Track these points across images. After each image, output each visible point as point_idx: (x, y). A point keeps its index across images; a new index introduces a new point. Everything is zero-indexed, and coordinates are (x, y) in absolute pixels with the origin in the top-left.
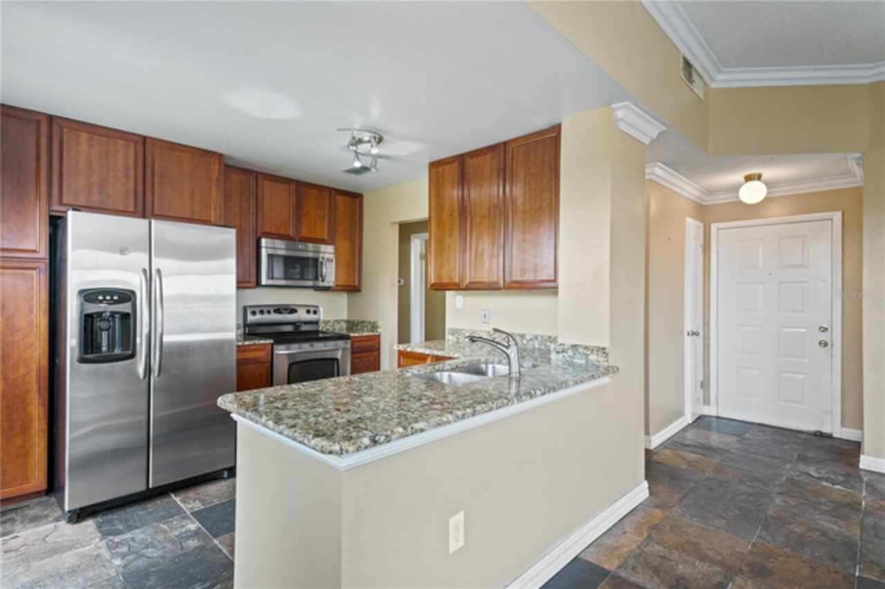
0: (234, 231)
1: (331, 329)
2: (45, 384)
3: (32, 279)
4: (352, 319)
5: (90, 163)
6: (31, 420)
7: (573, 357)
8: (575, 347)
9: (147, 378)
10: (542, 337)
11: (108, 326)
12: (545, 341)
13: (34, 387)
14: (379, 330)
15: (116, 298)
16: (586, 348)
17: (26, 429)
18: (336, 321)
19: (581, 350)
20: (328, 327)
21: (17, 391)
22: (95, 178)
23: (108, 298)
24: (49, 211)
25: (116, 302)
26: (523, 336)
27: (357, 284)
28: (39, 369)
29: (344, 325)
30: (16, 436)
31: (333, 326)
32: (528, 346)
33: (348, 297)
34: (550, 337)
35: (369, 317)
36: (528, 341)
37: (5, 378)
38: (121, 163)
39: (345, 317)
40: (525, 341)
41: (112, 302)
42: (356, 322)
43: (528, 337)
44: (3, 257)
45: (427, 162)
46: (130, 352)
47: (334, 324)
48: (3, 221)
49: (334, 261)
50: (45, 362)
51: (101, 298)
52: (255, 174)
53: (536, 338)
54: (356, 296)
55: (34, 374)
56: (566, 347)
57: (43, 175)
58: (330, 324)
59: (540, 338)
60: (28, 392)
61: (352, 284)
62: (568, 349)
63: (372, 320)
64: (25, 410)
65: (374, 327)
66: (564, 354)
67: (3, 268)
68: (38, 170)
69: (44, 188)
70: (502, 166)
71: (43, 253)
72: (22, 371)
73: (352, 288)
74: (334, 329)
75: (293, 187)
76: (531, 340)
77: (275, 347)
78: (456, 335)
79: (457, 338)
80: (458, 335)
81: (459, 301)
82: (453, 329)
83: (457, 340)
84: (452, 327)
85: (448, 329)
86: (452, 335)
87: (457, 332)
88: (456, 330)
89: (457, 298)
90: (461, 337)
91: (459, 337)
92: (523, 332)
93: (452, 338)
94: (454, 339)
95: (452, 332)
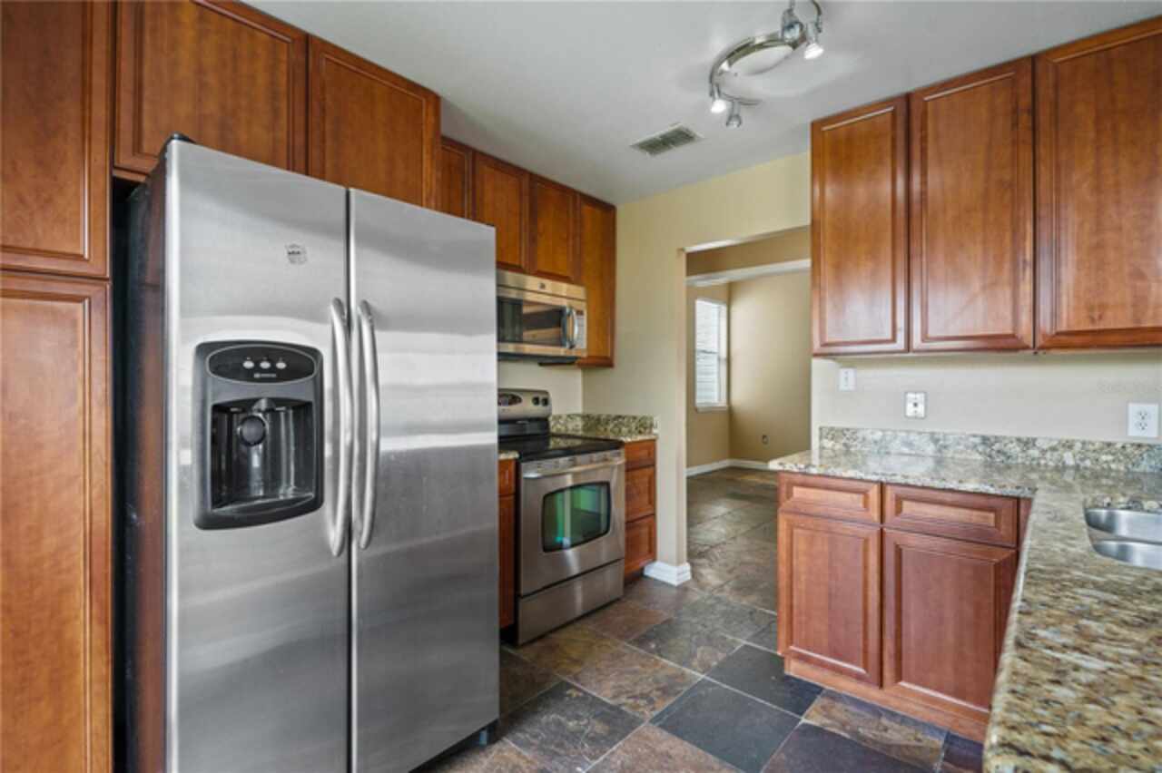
0: (492, 230)
1: (563, 429)
2: (105, 568)
3: (74, 323)
4: (594, 412)
5: (200, 71)
6: (74, 656)
9: (345, 552)
10: (1085, 443)
11: (261, 432)
12: (1097, 451)
13: (81, 579)
14: (655, 431)
15: (281, 365)
17: (60, 681)
18: (569, 416)
20: (559, 426)
21: (37, 593)
22: (211, 106)
23: (265, 365)
24: (113, 167)
25: (282, 376)
26: (1027, 443)
27: (609, 355)
28: (90, 536)
29: (579, 423)
30: (39, 699)
31: (565, 425)
33: (584, 376)
34: (1109, 445)
35: (634, 407)
36: (1043, 452)
37: (9, 563)
38: (262, 79)
39: (580, 410)
40: (1034, 453)
41: (274, 375)
42: (603, 417)
43: (1043, 444)
44: (6, 269)
45: (809, 120)
46: (312, 495)
47: (566, 421)
48: (6, 179)
49: (585, 313)
50: (104, 518)
51: (249, 365)
52: (471, 153)
53: (1069, 446)
54: (602, 376)
55: (79, 550)
57: (99, 80)
58: (561, 421)
59: (1078, 446)
60: (66, 590)
61: (603, 354)
63: (639, 413)
64: (59, 635)
65: (644, 425)
67: (8, 294)
68: (85, 66)
69: (100, 111)
70: (1025, 101)
71: (101, 265)
72: (50, 542)
73: (600, 362)
74: (567, 430)
75: (526, 181)
76: (1053, 449)
77: (523, 465)
78: (844, 440)
79: (845, 445)
80: (848, 439)
81: (846, 379)
82: (832, 429)
83: (844, 449)
84: (832, 425)
85: (821, 429)
86: (827, 438)
87: (845, 435)
88: (843, 431)
89: (843, 372)
90: (855, 443)
91: (850, 443)
92: (1024, 435)
93: (834, 445)
94: (838, 447)
95: (828, 434)
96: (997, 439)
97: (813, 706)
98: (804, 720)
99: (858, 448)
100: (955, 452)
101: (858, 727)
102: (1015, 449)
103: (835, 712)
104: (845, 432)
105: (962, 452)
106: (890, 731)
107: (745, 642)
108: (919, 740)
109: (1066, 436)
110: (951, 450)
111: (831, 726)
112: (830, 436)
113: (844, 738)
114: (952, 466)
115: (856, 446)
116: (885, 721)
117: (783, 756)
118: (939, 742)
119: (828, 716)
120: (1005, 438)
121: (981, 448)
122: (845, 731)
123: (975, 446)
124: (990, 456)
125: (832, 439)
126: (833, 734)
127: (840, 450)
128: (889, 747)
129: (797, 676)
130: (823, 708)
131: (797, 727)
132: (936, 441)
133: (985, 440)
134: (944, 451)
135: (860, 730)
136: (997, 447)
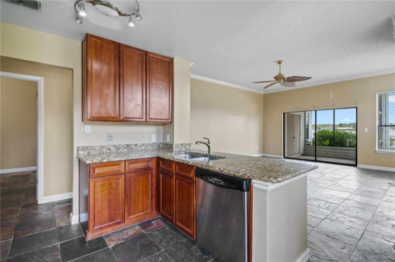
7: (181, 148)
8: (182, 144)
10: (146, 144)
12: (148, 145)
16: (185, 144)
19: (184, 145)
26: (136, 145)
32: (139, 149)
36: (139, 147)
40: (137, 147)
43: (139, 145)
53: (143, 145)
56: (179, 145)
62: (180, 145)
66: (179, 148)
76: (141, 146)
79: (88, 152)
80: (89, 150)
81: (88, 129)
82: (83, 147)
83: (88, 154)
84: (83, 145)
85: (78, 147)
86: (81, 150)
87: (88, 149)
88: (87, 148)
89: (86, 126)
90: (92, 151)
91: (90, 151)
92: (136, 143)
93: (84, 153)
94: (85, 153)
95: (82, 149)
96: (131, 145)
97: (107, 242)
98: (110, 247)
99: (93, 152)
100: (121, 150)
101: (122, 237)
102: (134, 147)
103: (113, 239)
104: (88, 147)
105: (122, 149)
106: (129, 233)
107: (59, 243)
108: (135, 230)
109: (143, 143)
110: (120, 149)
111: (117, 242)
112: (82, 150)
113: (123, 242)
114: (120, 154)
115: (92, 152)
116: (125, 232)
117: (119, 259)
118: (138, 227)
119: (114, 241)
120: (132, 144)
121: (127, 148)
122: (121, 241)
123: (126, 148)
124: (129, 150)
125: (83, 151)
126: (120, 244)
127: (86, 154)
128: (133, 236)
129: (92, 239)
130: (109, 240)
131: (111, 250)
132: (116, 147)
133: (128, 145)
134: (118, 150)
135: (124, 237)
136: (130, 147)
